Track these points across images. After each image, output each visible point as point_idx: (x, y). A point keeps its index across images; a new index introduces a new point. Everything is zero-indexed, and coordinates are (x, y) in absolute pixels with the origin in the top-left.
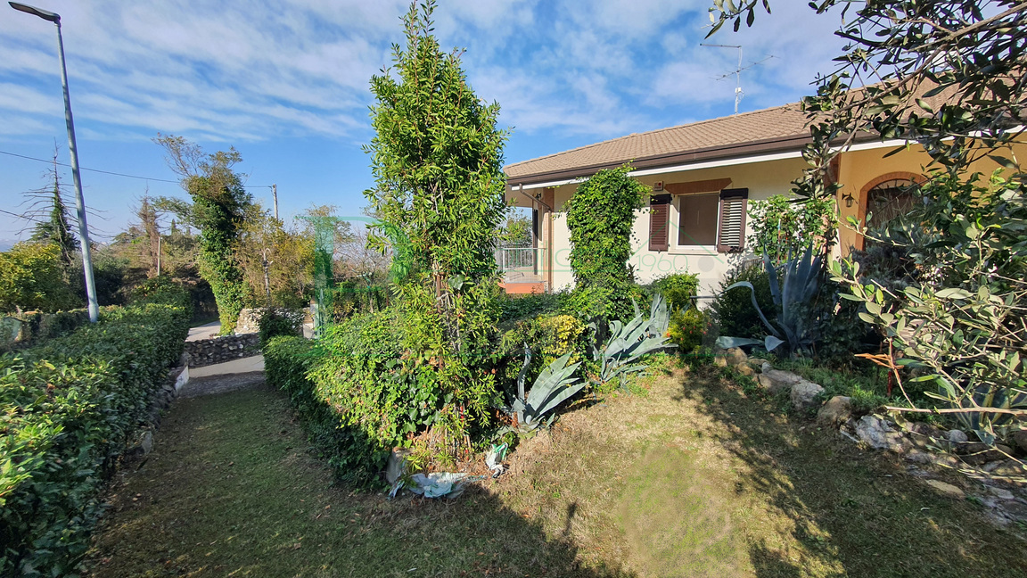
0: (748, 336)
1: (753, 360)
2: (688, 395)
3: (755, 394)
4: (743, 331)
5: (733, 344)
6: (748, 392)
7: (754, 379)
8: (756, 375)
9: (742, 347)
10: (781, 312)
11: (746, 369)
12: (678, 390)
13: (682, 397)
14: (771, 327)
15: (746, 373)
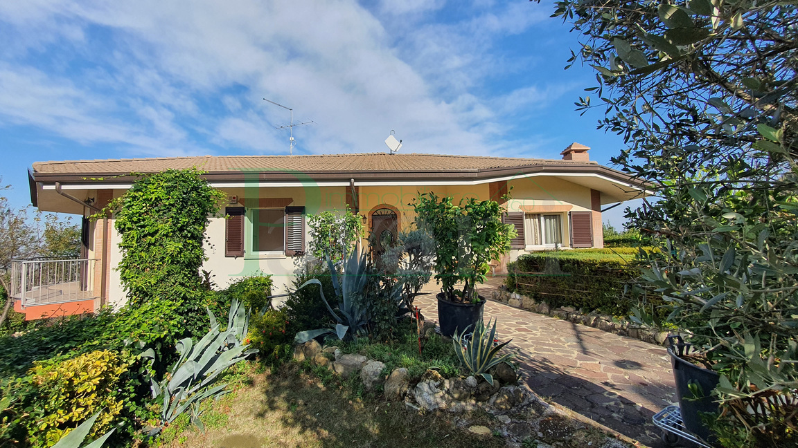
0: (320, 327)
1: (326, 349)
2: (272, 406)
3: (333, 382)
4: (315, 323)
5: (309, 337)
6: (327, 383)
7: (330, 367)
8: (331, 363)
9: (316, 339)
10: (343, 302)
11: (322, 359)
12: (262, 402)
13: (266, 411)
14: (335, 316)
15: (323, 364)
